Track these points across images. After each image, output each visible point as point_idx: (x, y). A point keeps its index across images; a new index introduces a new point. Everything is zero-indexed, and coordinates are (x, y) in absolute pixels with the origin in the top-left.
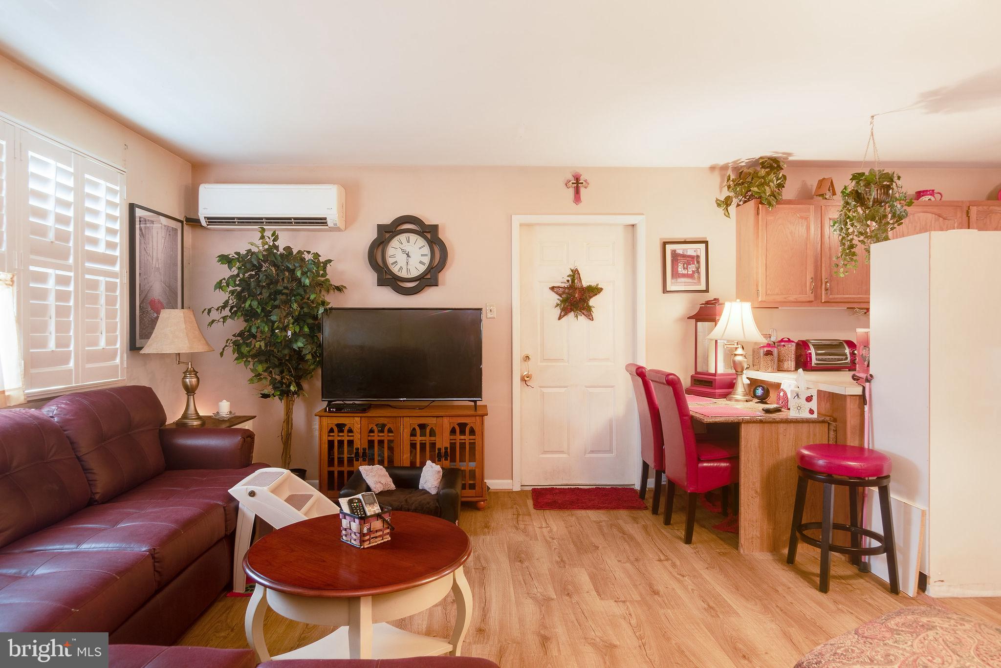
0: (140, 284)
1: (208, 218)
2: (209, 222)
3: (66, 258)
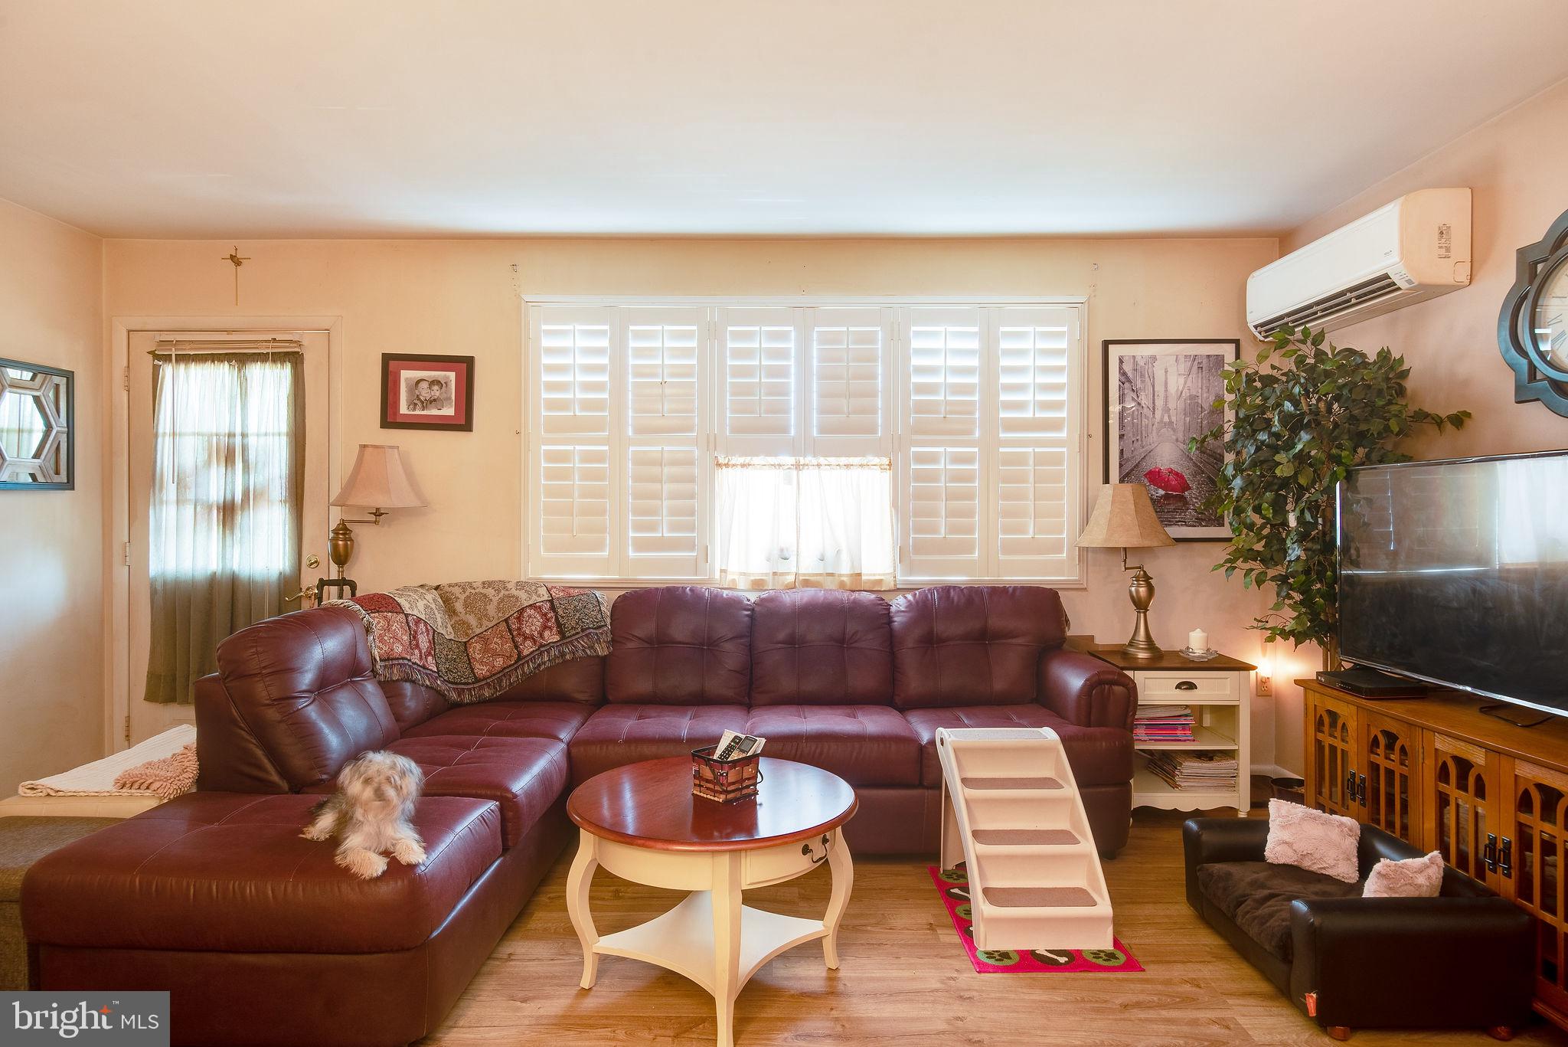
0: (1122, 452)
1: (1262, 325)
2: (1266, 331)
3: (970, 432)
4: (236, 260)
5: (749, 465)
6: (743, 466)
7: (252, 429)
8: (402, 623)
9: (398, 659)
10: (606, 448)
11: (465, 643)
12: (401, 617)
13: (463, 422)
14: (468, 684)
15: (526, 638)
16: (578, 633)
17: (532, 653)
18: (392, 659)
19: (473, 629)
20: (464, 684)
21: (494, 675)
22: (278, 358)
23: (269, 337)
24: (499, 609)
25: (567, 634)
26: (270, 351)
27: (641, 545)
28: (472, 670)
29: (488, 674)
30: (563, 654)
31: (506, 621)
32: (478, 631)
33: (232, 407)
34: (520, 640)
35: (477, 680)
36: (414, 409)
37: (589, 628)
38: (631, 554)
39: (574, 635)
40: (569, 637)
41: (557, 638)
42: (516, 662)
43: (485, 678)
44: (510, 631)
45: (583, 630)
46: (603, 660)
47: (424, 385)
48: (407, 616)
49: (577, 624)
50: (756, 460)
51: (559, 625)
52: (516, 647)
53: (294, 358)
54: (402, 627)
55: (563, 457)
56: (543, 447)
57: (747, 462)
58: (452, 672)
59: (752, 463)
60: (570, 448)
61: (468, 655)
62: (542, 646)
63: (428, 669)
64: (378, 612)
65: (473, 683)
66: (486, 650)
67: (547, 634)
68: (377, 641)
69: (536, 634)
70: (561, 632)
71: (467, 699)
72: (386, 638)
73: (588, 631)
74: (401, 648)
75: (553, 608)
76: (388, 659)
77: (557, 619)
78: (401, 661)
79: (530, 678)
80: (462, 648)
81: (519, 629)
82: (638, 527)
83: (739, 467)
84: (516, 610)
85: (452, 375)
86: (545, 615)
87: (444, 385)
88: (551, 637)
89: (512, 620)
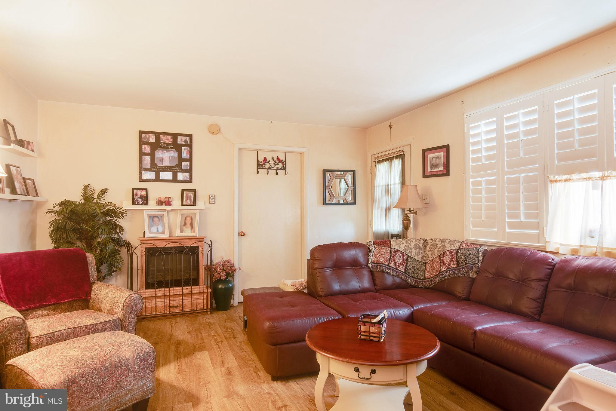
4: (390, 127)
5: (570, 180)
6: (566, 180)
7: (392, 183)
8: (388, 251)
9: (380, 264)
10: (495, 178)
11: (426, 263)
12: (389, 249)
13: (446, 173)
14: (421, 279)
15: (444, 264)
16: (463, 265)
17: (444, 271)
18: (378, 263)
19: (429, 258)
20: (418, 279)
21: (431, 278)
22: (397, 157)
23: (395, 151)
24: (438, 251)
25: (459, 265)
26: (395, 155)
27: (512, 226)
28: (425, 274)
29: (429, 277)
30: (454, 273)
31: (440, 256)
32: (431, 259)
33: (389, 176)
34: (442, 264)
35: (425, 279)
36: (432, 170)
37: (468, 264)
38: (507, 230)
39: (462, 266)
40: (460, 266)
41: (455, 266)
42: (438, 274)
43: (428, 279)
44: (440, 260)
45: (466, 264)
46: (473, 280)
47: (434, 159)
48: (391, 249)
49: (464, 261)
50: (574, 176)
51: (457, 260)
52: (440, 268)
53: (401, 156)
54: (387, 253)
55: (479, 183)
56: (471, 180)
57: (569, 178)
58: (415, 273)
59: (572, 178)
60: (480, 179)
61: (425, 268)
62: (448, 268)
63: (398, 270)
64: (379, 246)
65: (423, 279)
66: (432, 267)
67: (452, 263)
68: (373, 256)
69: (447, 263)
70: (457, 264)
71: (419, 285)
72: (377, 255)
73: (467, 265)
74: (383, 260)
75: (457, 253)
76: (376, 263)
77: (457, 257)
78: (382, 265)
79: (441, 282)
80: (424, 265)
81: (443, 260)
82: (510, 216)
83: (564, 181)
84: (443, 251)
85: (442, 154)
86: (453, 255)
87: (440, 158)
88: (453, 265)
89: (442, 256)
